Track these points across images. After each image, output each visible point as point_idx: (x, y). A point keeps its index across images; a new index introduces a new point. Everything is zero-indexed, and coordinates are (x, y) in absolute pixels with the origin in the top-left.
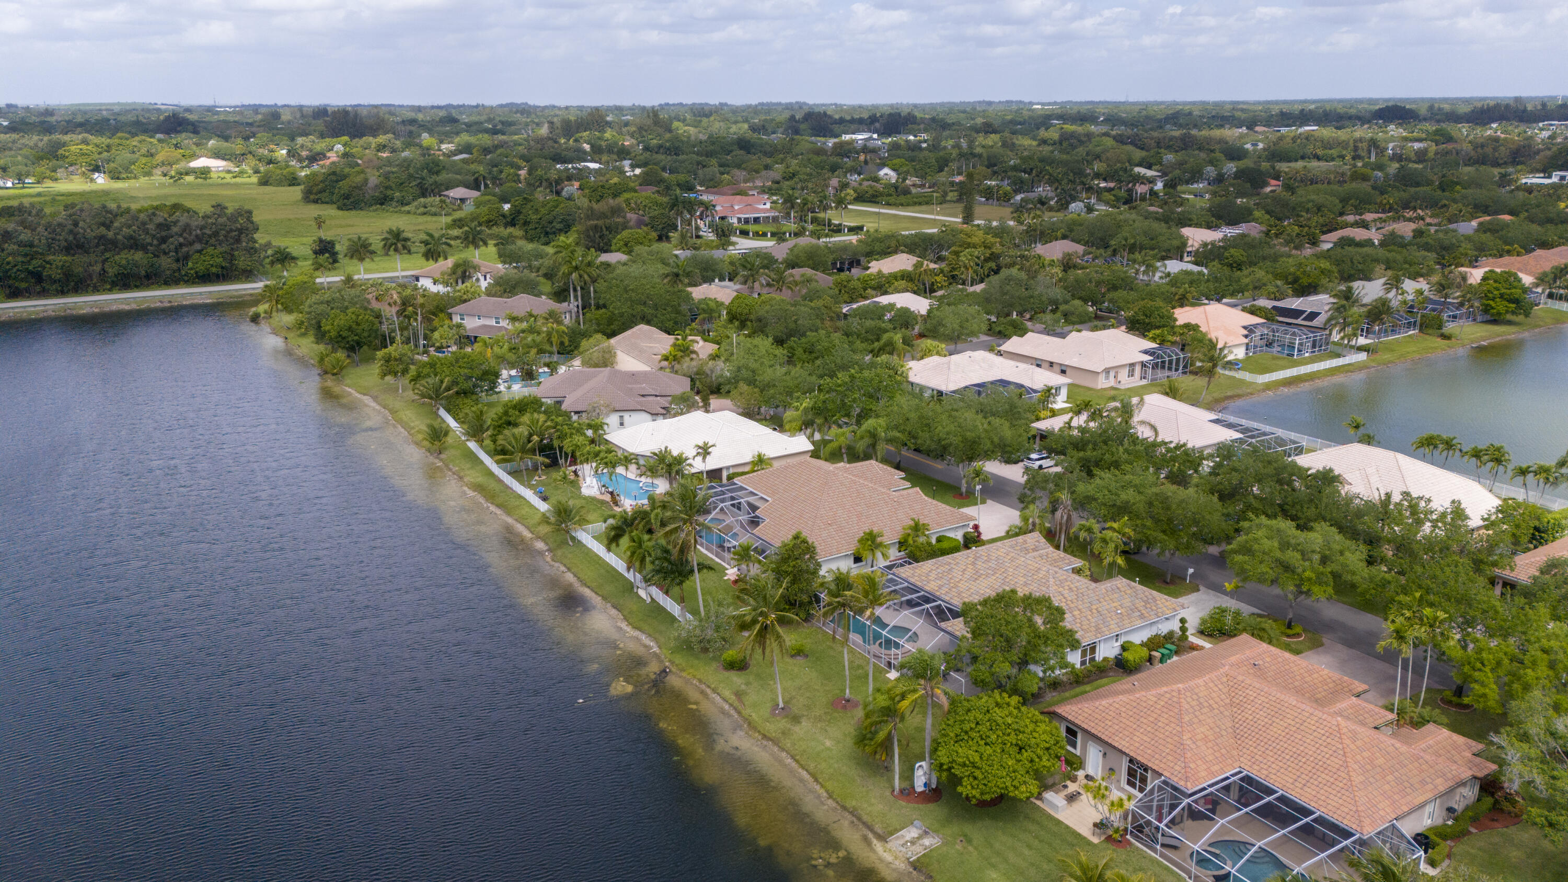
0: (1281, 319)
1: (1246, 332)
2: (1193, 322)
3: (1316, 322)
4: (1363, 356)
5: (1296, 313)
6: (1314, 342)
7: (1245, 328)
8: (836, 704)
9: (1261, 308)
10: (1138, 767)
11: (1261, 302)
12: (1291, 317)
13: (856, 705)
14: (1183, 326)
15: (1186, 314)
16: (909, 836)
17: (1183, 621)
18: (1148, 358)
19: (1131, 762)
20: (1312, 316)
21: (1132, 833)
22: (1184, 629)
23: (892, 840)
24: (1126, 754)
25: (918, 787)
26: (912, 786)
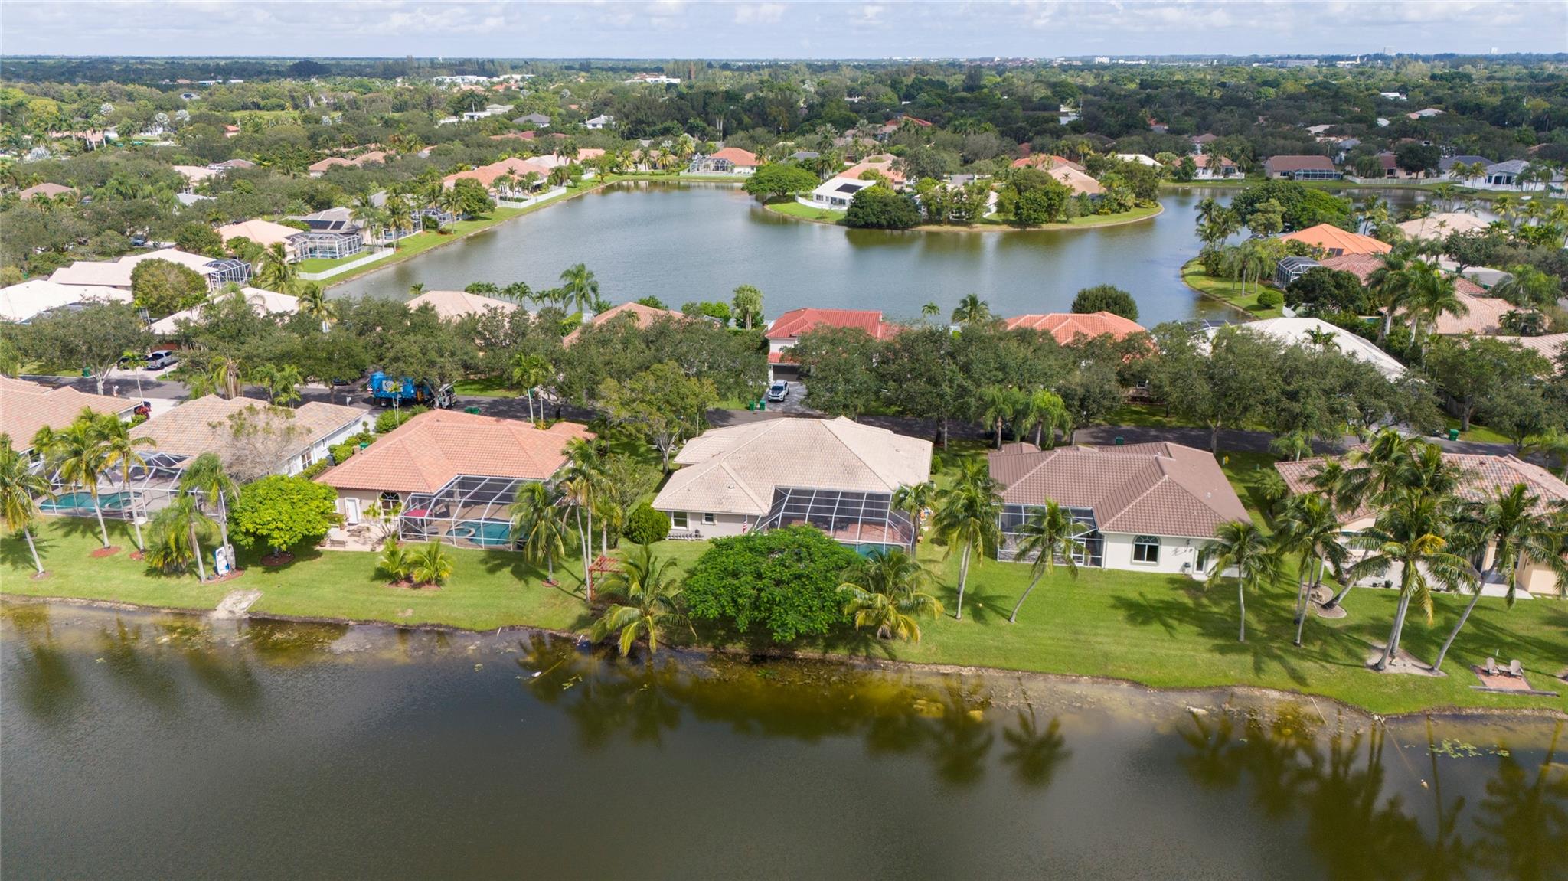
0: (313, 230)
1: (291, 241)
2: (241, 236)
3: (343, 230)
4: (390, 252)
5: (324, 225)
6: (350, 244)
7: (289, 238)
8: (97, 554)
9: (293, 221)
10: (390, 497)
11: (290, 218)
12: (321, 228)
13: (118, 549)
14: (234, 240)
15: (228, 232)
16: (233, 600)
17: (365, 424)
18: (212, 270)
19: (383, 496)
20: (338, 225)
21: (404, 536)
22: (367, 431)
23: (220, 607)
24: (379, 491)
25: (222, 570)
26: (215, 569)
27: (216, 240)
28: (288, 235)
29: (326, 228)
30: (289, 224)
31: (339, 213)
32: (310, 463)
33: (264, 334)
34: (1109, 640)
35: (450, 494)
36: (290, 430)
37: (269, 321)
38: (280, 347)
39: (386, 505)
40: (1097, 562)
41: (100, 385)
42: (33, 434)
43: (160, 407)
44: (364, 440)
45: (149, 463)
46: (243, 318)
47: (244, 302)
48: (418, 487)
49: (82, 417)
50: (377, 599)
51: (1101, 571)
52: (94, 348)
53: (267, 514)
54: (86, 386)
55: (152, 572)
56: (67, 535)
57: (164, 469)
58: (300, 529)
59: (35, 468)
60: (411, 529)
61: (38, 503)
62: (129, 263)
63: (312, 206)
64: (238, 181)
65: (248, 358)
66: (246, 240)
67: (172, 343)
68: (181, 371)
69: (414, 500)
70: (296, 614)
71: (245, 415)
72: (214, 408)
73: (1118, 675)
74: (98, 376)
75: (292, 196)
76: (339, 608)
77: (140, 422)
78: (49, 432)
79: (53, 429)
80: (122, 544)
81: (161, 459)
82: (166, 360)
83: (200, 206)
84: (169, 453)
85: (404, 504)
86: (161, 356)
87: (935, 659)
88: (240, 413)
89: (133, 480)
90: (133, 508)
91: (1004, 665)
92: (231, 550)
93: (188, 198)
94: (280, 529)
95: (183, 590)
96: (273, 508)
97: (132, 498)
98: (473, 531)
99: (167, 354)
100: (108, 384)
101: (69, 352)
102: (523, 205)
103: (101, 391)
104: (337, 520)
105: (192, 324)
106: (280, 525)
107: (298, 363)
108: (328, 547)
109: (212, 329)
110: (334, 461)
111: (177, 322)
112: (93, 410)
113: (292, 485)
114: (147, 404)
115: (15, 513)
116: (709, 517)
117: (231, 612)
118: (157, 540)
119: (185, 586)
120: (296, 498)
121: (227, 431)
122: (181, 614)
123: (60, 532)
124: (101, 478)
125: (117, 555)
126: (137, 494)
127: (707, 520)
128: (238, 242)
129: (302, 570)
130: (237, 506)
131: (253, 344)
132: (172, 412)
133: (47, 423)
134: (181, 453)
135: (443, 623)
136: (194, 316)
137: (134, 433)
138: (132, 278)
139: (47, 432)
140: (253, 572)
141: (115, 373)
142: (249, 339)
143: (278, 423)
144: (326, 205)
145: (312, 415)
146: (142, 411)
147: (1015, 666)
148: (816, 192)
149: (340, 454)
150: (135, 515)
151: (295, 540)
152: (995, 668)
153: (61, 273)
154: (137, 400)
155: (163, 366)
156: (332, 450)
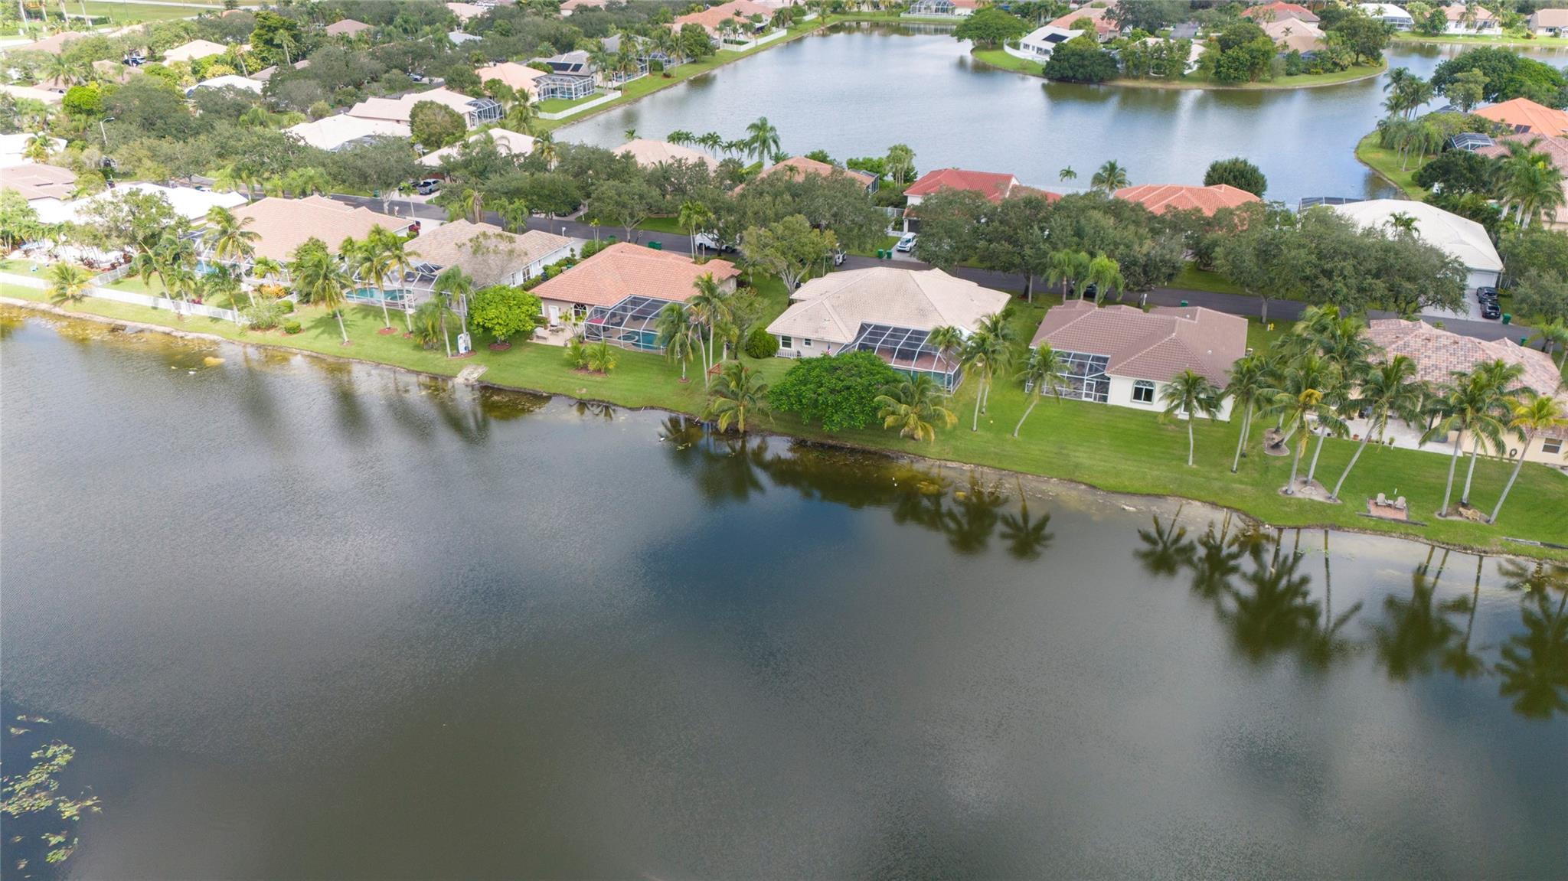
0: (555, 72)
1: (535, 83)
2: (497, 78)
3: (580, 72)
4: (618, 94)
5: (564, 67)
6: (584, 86)
7: (534, 80)
8: (382, 332)
9: (539, 64)
10: (580, 307)
11: (537, 60)
12: (562, 70)
13: (395, 330)
14: (489, 82)
15: (487, 73)
16: (468, 371)
17: (572, 250)
18: (472, 109)
19: (575, 307)
20: (577, 67)
21: (587, 337)
22: (573, 255)
23: (459, 375)
24: (573, 303)
25: (462, 350)
26: (458, 350)
27: (476, 81)
28: (534, 77)
29: (566, 70)
30: (535, 66)
31: (578, 56)
32: (529, 278)
33: (502, 172)
34: (1085, 455)
35: (624, 309)
36: (511, 252)
37: (508, 161)
38: (513, 184)
39: (577, 313)
40: (1105, 399)
41: (386, 206)
42: (341, 242)
43: (428, 226)
44: (570, 262)
45: (417, 269)
46: (490, 156)
47: (492, 142)
48: (600, 303)
49: (373, 232)
50: (563, 379)
51: (1106, 405)
52: (382, 177)
53: (492, 312)
54: (376, 206)
55: (418, 347)
56: (364, 317)
57: (426, 275)
58: (513, 325)
59: (344, 267)
60: (592, 333)
61: (345, 292)
62: (410, 100)
63: (558, 49)
64: (499, 21)
65: (490, 191)
66: (499, 82)
67: (438, 174)
68: (442, 197)
69: (596, 311)
70: (508, 385)
71: (481, 239)
72: (464, 230)
73: (1080, 479)
74: (384, 198)
75: (543, 38)
76: (538, 383)
77: (413, 237)
78: (351, 241)
79: (354, 239)
80: (397, 325)
81: (425, 266)
82: (432, 187)
83: (466, 46)
84: (431, 263)
85: (588, 313)
86: (429, 184)
87: (946, 457)
88: (478, 237)
89: (406, 281)
90: (406, 301)
91: (997, 466)
92: (468, 337)
93: (458, 37)
94: (500, 324)
95: (437, 361)
96: (496, 308)
97: (406, 295)
98: (637, 338)
99: (434, 182)
100: (392, 204)
101: (364, 178)
102: (743, 48)
103: (386, 211)
104: (542, 322)
105: (452, 160)
106: (500, 321)
107: (525, 197)
108: (535, 341)
109: (466, 164)
110: (546, 277)
111: (441, 157)
112: (381, 226)
113: (510, 293)
114: (418, 223)
115: (331, 299)
116: (808, 342)
117: (466, 379)
118: (420, 325)
119: (437, 359)
120: (513, 303)
121: (468, 249)
122: (434, 378)
123: (359, 316)
124: (385, 279)
125: (395, 334)
126: (408, 292)
127: (806, 344)
128: (494, 83)
129: (514, 357)
130: (472, 306)
131: (494, 179)
132: (434, 231)
133: (350, 235)
134: (439, 264)
135: (606, 400)
136: (453, 152)
137: (408, 247)
138: (410, 117)
139: (350, 241)
140: (482, 354)
141: (395, 196)
142: (491, 176)
143: (504, 246)
144: (569, 47)
145: (532, 241)
146: (414, 229)
147: (1004, 466)
148: (1023, 40)
149: (550, 272)
150: (407, 306)
151: (510, 333)
152: (988, 467)
153: (358, 108)
154: (411, 220)
155: (431, 192)
156: (546, 268)
